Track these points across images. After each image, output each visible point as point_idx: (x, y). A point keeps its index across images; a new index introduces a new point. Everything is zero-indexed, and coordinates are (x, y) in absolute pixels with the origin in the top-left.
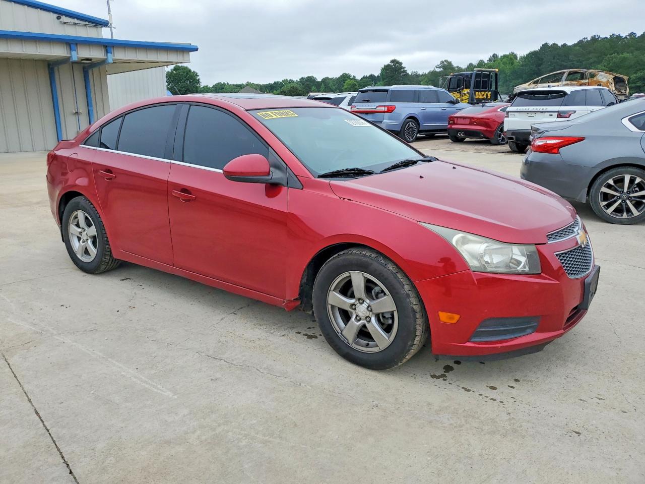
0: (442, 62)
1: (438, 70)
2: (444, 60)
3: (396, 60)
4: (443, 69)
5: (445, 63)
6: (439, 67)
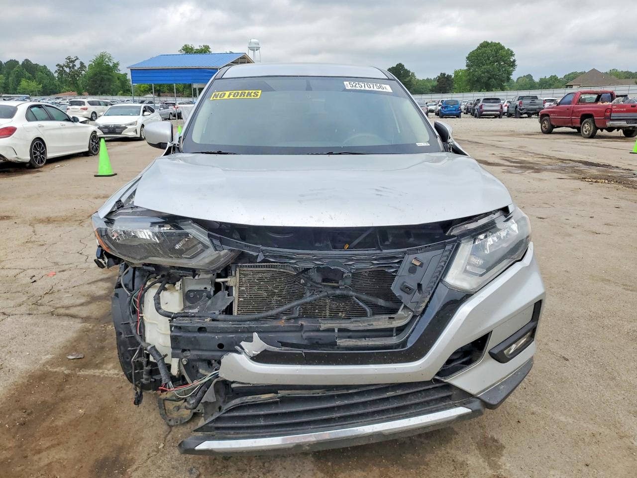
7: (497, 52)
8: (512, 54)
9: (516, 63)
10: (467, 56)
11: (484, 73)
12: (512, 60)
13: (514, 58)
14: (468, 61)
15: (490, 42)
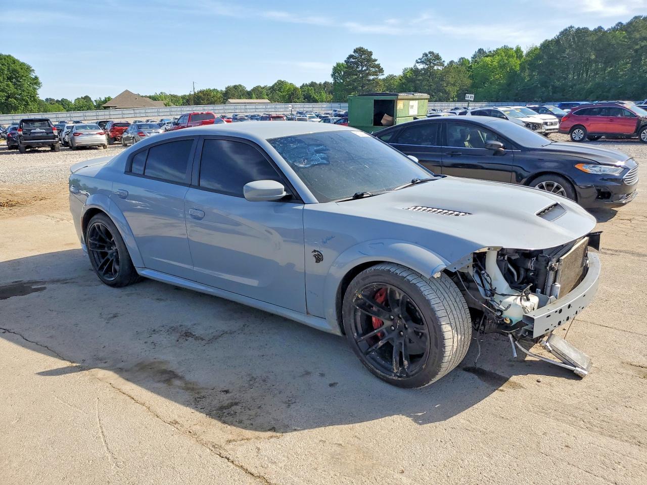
1: (420, 66)
2: (427, 52)
3: (362, 48)
4: (427, 65)
5: (429, 55)
6: (421, 62)
7: (9, 66)
9: (40, 81)
12: (32, 77)
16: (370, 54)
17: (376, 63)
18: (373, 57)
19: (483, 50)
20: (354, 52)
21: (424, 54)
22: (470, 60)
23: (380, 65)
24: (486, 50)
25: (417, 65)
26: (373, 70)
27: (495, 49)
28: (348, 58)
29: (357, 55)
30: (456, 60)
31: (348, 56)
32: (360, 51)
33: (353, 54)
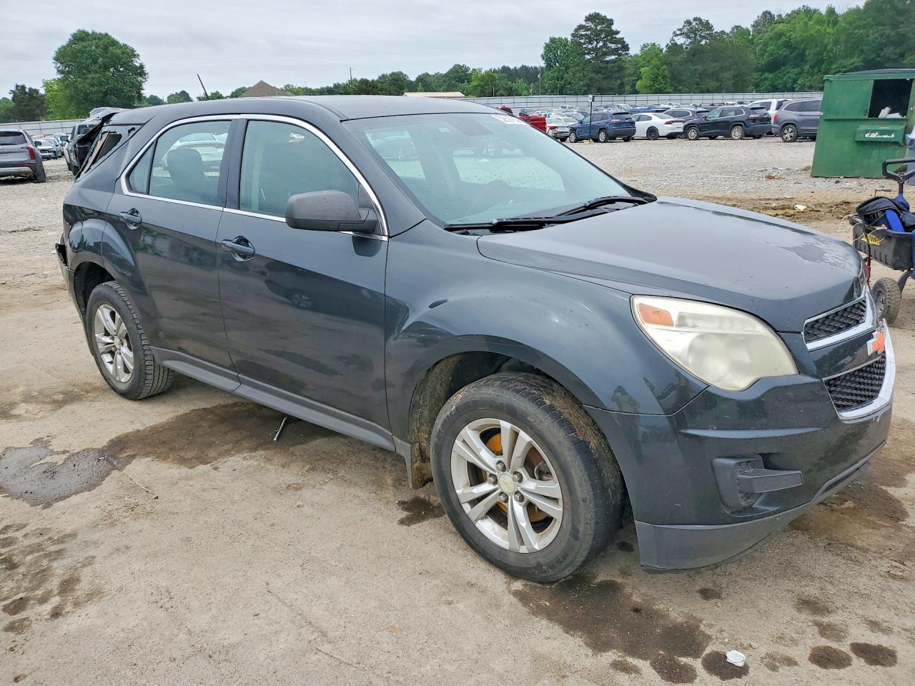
0: (688, 22)
1: (680, 40)
2: (692, 21)
3: (598, 14)
4: (690, 38)
5: (694, 24)
6: (681, 34)
7: (106, 48)
8: (133, 54)
9: (147, 69)
10: (54, 54)
11: (93, 85)
12: (138, 65)
13: (139, 61)
14: (59, 65)
15: (90, 32)
16: (611, 22)
17: (618, 36)
18: (614, 28)
19: (770, 13)
20: (586, 21)
21: (685, 22)
22: (751, 29)
23: (625, 40)
24: (775, 12)
25: (676, 38)
26: (613, 46)
27: (790, 12)
28: (576, 30)
29: (590, 24)
30: (728, 30)
31: (576, 27)
32: (594, 18)
33: (584, 23)
